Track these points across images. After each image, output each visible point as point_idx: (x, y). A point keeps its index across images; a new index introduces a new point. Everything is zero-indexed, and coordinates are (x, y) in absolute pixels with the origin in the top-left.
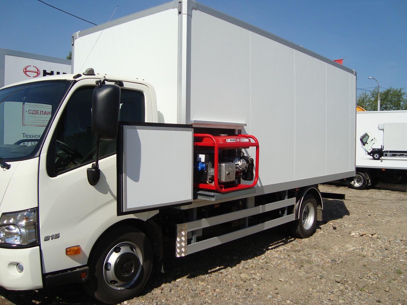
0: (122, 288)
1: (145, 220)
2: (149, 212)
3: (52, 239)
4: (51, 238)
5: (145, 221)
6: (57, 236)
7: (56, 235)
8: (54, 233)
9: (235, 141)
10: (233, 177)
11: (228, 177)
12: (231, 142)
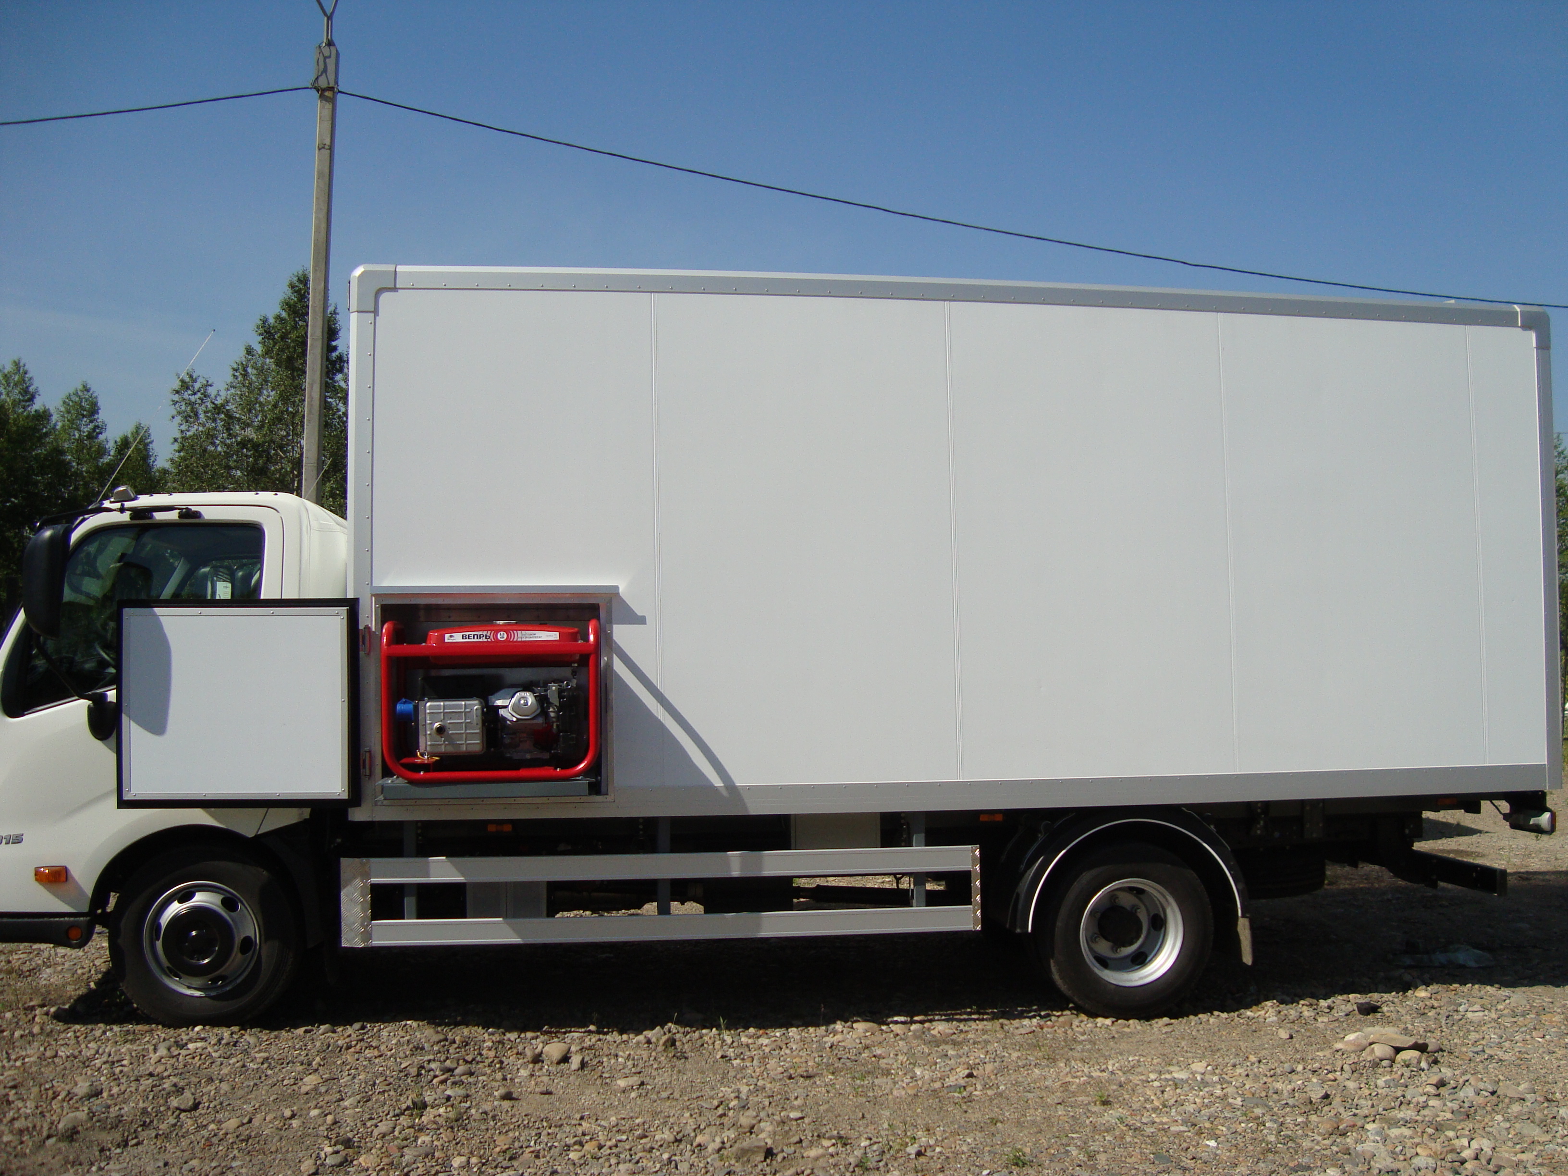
0: (198, 993)
1: (250, 834)
2: (266, 809)
3: (7, 843)
4: (4, 841)
5: (250, 836)
6: (18, 840)
7: (14, 838)
8: (14, 831)
9: (486, 640)
10: (468, 742)
11: (444, 741)
12: (467, 640)
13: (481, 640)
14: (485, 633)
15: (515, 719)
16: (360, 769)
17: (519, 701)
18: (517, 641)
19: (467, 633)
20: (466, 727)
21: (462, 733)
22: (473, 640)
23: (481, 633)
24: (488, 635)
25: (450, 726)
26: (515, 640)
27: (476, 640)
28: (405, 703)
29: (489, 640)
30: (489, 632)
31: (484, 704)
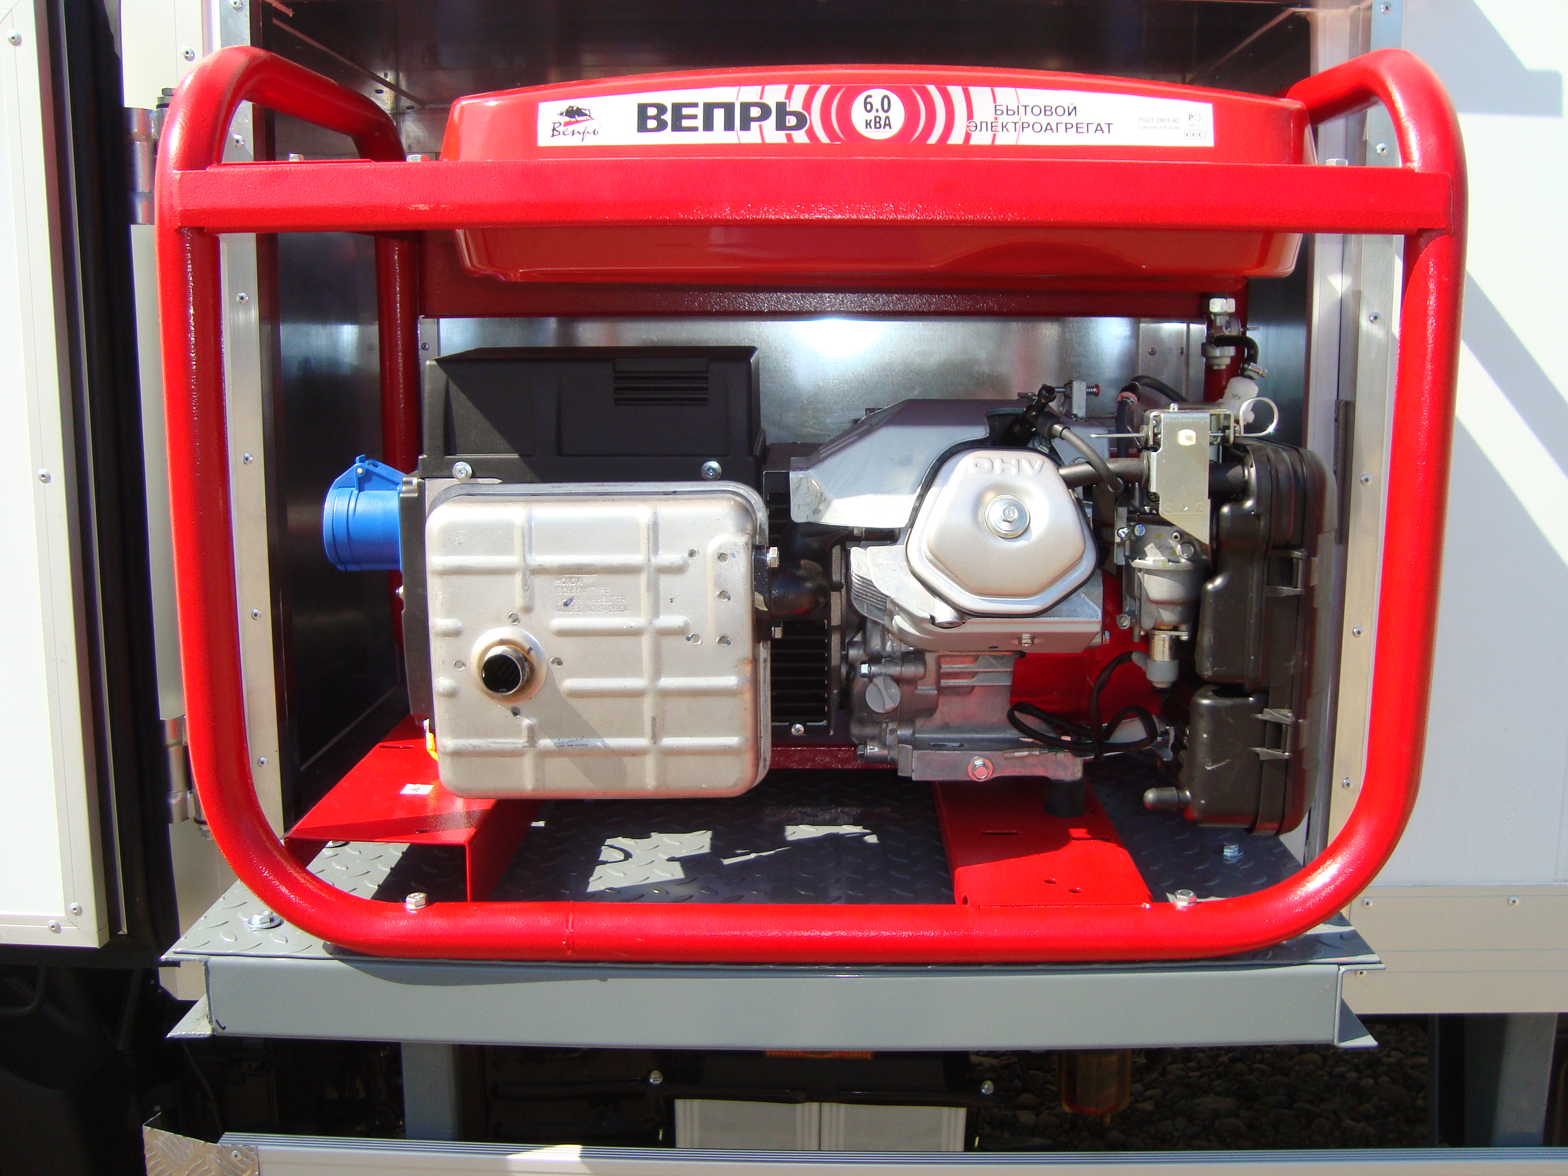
9: (780, 138)
10: (669, 741)
11: (533, 735)
12: (668, 137)
13: (751, 137)
14: (774, 94)
15: (945, 614)
16: (165, 788)
17: (978, 503)
18: (966, 147)
19: (668, 98)
20: (657, 655)
21: (637, 694)
22: (701, 138)
23: (750, 93)
24: (796, 104)
25: (566, 649)
26: (956, 138)
27: (719, 136)
28: (362, 483)
29: (800, 137)
30: (801, 91)
31: (762, 515)
